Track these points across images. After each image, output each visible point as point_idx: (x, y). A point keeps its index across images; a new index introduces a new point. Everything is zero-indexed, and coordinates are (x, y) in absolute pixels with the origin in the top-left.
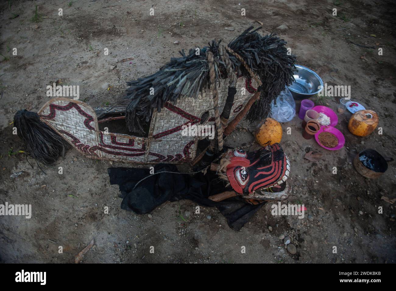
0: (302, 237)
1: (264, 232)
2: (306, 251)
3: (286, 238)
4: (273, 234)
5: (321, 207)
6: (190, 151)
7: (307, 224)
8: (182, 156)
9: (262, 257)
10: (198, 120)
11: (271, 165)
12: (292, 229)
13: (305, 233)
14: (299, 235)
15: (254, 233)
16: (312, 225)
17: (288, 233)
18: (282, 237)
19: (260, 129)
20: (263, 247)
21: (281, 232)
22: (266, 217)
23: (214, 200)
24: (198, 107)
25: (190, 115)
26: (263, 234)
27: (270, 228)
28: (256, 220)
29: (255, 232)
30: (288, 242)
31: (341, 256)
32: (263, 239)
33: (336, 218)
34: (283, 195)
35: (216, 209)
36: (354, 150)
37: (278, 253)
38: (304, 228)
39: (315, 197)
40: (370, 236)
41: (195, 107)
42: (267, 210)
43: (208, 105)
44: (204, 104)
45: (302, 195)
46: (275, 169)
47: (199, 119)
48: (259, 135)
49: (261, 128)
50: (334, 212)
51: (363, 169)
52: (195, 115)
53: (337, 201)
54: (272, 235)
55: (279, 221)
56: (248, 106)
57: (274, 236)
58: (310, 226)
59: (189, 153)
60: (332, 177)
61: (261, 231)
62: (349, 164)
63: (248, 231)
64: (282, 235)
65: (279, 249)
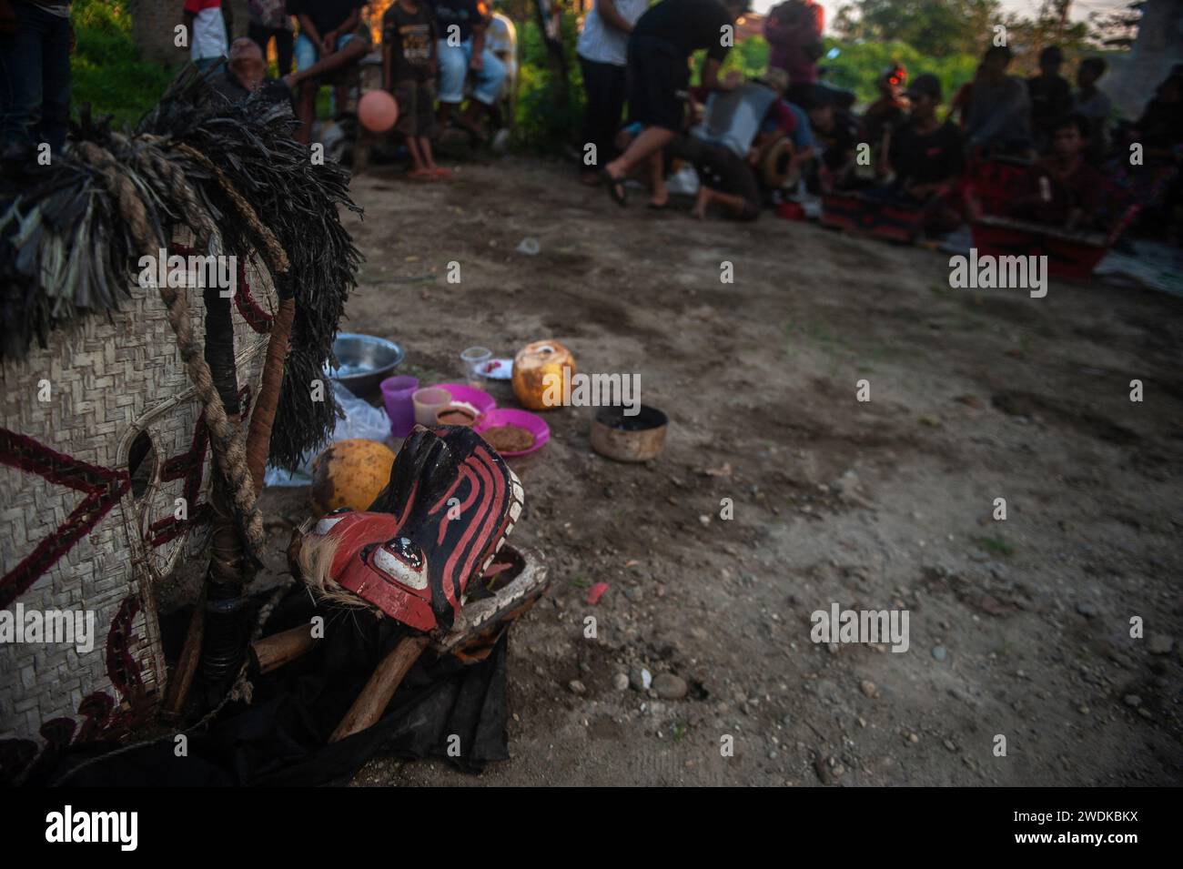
0: (659, 645)
1: (570, 707)
2: (699, 663)
3: (633, 675)
4: (596, 692)
5: (629, 561)
6: (136, 657)
7: (640, 615)
8: (111, 700)
9: (630, 764)
10: (121, 482)
11: (461, 477)
12: (623, 649)
13: (655, 633)
14: (651, 647)
15: (550, 731)
16: (652, 607)
17: (624, 662)
18: (623, 680)
19: (332, 478)
20: (608, 742)
21: (609, 674)
22: (540, 670)
23: (357, 729)
24: (100, 416)
25: (82, 467)
26: (574, 716)
27: (576, 684)
28: (522, 697)
29: (551, 726)
30: (646, 677)
31: (766, 613)
32: (587, 723)
33: (678, 560)
34: (535, 575)
35: (381, 765)
36: (574, 434)
37: (655, 720)
38: (645, 626)
39: (598, 552)
40: (763, 545)
41: (90, 418)
42: (525, 655)
43: (138, 399)
44: (124, 400)
45: (565, 568)
46: (480, 477)
47: (122, 475)
48: (337, 495)
49: (330, 475)
50: (663, 553)
51: (628, 441)
52: (103, 462)
53: (643, 532)
54: (596, 697)
55: (578, 656)
56: (273, 365)
57: (605, 696)
58: (650, 614)
59: (137, 668)
60: (586, 498)
61: (562, 710)
62: (590, 460)
63: (532, 738)
64: (617, 678)
65: (645, 710)
